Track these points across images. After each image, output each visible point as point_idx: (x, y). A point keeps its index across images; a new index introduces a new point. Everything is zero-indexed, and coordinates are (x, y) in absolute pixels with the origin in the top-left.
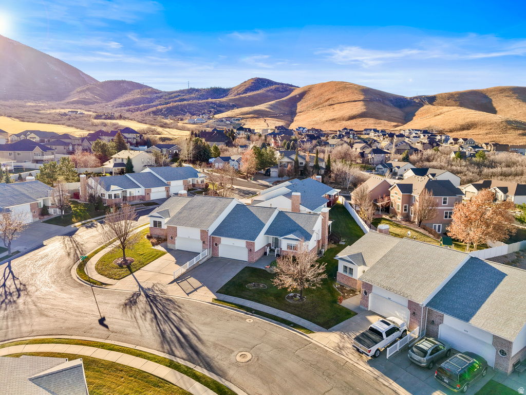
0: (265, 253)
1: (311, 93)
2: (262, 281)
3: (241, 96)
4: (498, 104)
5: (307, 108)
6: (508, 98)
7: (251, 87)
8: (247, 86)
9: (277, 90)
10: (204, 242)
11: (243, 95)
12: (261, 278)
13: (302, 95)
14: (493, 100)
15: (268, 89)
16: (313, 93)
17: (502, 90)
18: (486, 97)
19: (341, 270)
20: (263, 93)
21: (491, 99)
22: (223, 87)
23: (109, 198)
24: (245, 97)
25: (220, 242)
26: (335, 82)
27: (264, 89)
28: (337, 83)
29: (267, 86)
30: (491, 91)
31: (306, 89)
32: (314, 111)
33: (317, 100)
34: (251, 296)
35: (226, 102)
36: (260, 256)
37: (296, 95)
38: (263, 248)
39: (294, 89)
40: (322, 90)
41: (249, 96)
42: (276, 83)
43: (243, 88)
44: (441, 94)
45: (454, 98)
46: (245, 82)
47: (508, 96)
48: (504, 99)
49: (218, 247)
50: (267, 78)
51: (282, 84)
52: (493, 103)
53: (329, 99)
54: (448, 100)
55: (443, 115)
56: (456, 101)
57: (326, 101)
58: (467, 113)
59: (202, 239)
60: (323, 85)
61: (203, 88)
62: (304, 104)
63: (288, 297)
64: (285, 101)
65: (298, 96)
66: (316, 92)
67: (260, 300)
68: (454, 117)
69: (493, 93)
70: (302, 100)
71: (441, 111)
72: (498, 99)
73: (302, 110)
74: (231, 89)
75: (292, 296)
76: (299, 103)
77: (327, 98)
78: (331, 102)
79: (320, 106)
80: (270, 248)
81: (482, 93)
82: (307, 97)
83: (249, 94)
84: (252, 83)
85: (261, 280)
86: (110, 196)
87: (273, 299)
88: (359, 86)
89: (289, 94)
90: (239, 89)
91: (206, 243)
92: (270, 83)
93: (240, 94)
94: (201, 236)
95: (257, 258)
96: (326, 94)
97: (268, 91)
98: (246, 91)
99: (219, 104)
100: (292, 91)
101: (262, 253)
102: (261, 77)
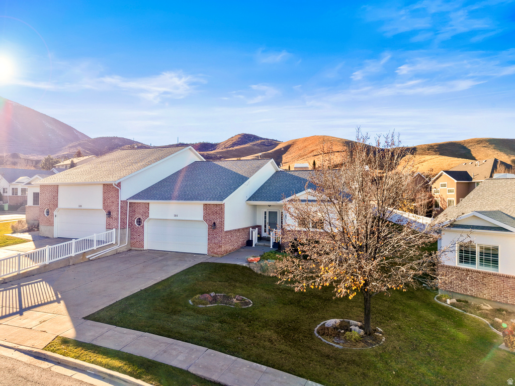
0: (249, 243)
1: (295, 147)
2: (239, 291)
3: (228, 149)
4: (477, 154)
5: (292, 159)
6: (486, 149)
7: (238, 141)
8: (234, 141)
9: (263, 144)
10: (109, 214)
11: (230, 149)
12: (237, 284)
13: (287, 148)
14: (472, 150)
15: (254, 143)
16: (297, 146)
17: (479, 142)
18: (465, 148)
19: (449, 258)
20: (249, 147)
21: (470, 150)
22: (211, 142)
23: (13, 194)
24: (232, 150)
25: (146, 214)
26: (318, 136)
27: (250, 143)
28: (319, 137)
29: (253, 141)
30: (469, 142)
31: (290, 143)
32: (299, 161)
33: (301, 152)
34: (196, 328)
35: (213, 154)
36: (236, 246)
37: (281, 148)
38: (243, 229)
39: (279, 143)
40: (306, 144)
41: (236, 149)
42: (261, 139)
43: (230, 143)
44: (421, 146)
45: (433, 148)
46: (232, 137)
47: (486, 147)
48: (482, 149)
49: (143, 227)
50: (253, 134)
51: (267, 139)
52: (472, 153)
53: (313, 151)
54: (428, 150)
55: (426, 162)
56: (435, 151)
57: (311, 153)
58: (450, 160)
59: (105, 207)
60: (306, 139)
61: (192, 143)
62: (289, 156)
63: (324, 331)
64: (271, 153)
65: (283, 149)
66: (301, 145)
67: (229, 341)
68: (438, 163)
69: (471, 144)
70: (287, 153)
71: (423, 159)
72: (476, 149)
73: (288, 161)
74: (219, 144)
75: (335, 328)
76: (284, 155)
77: (311, 150)
78: (315, 153)
79: (305, 157)
80: (259, 233)
81: (460, 144)
82: (291, 150)
83: (236, 148)
84: (239, 138)
85: (235, 286)
86: (15, 191)
87: (274, 336)
88: (342, 139)
89: (274, 148)
90: (226, 144)
91: (114, 214)
92: (256, 138)
93: (227, 148)
94: (104, 200)
95: (229, 247)
96: (311, 146)
97: (254, 145)
98: (234, 145)
99: (206, 156)
100: (276, 145)
101: (242, 240)
102: (247, 133)
